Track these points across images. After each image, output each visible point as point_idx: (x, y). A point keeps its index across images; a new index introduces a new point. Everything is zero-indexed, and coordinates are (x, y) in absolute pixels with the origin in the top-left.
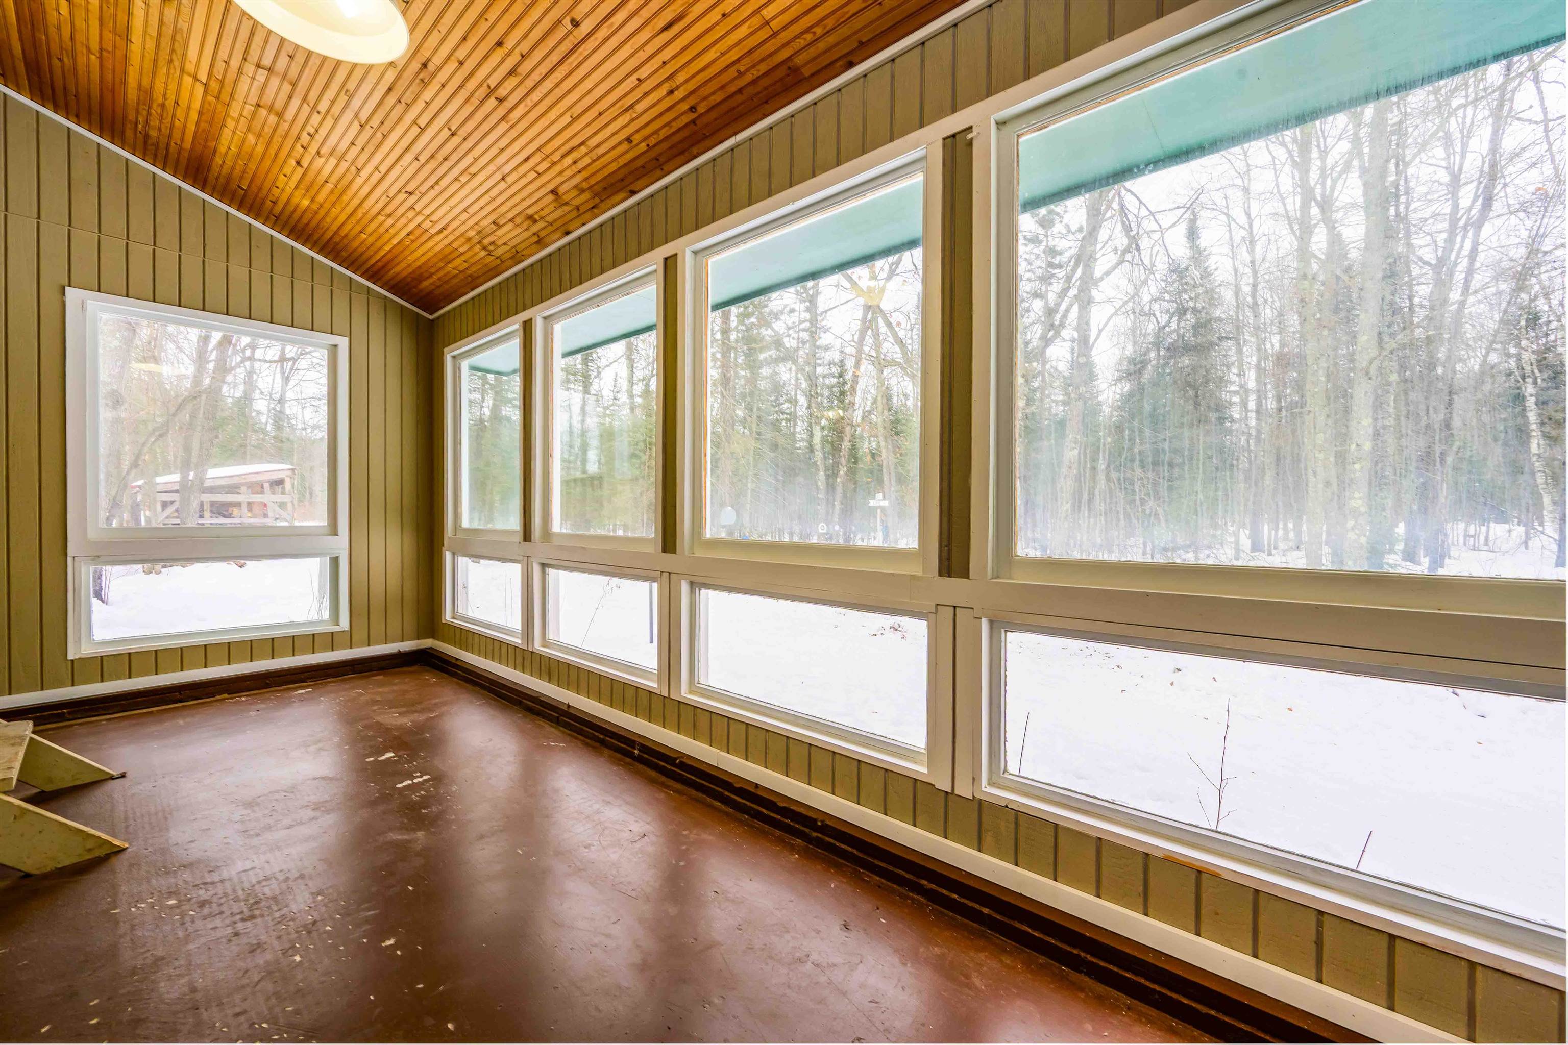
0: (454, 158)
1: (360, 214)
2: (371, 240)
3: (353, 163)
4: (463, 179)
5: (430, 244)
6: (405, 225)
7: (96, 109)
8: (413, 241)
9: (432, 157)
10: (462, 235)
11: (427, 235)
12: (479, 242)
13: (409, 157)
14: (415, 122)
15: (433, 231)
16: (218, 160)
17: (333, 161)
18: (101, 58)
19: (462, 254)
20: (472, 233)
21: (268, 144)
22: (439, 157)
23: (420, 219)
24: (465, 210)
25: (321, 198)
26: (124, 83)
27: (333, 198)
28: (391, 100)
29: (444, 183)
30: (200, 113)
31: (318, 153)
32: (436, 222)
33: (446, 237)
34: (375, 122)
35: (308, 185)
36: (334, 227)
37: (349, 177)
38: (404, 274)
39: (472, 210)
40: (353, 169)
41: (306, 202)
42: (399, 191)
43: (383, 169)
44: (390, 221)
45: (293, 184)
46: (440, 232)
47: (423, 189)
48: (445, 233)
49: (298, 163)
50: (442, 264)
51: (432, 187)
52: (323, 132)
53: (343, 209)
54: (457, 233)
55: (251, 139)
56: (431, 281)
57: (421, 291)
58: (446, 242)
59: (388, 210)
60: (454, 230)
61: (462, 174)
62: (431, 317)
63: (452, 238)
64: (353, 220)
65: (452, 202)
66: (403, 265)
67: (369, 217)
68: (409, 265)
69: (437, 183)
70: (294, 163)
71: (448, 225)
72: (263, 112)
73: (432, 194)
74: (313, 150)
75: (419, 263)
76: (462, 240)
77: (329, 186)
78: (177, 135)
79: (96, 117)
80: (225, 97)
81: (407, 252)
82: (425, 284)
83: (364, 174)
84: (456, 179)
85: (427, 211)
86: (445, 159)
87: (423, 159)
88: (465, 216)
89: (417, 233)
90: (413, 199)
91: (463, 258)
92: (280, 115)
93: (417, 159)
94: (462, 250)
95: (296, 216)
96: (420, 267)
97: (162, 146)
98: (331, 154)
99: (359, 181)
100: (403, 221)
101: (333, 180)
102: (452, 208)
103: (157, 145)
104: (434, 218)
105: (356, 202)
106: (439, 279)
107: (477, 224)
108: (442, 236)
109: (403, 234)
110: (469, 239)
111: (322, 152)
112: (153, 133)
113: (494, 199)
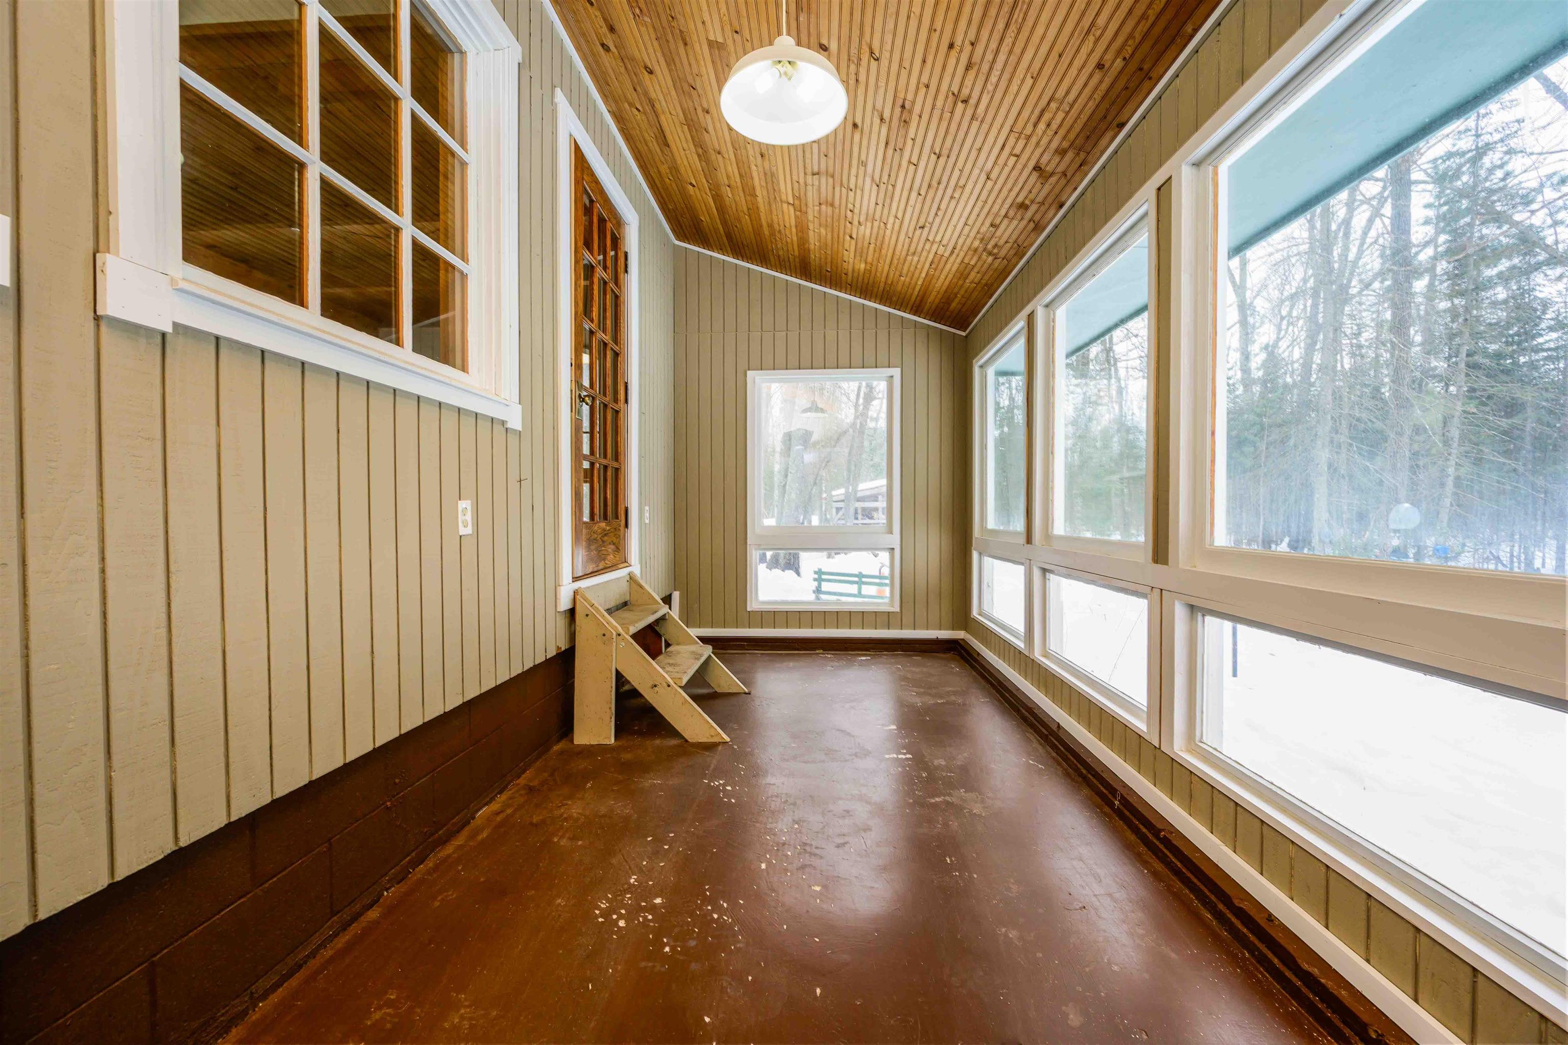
0: (945, 179)
1: (895, 261)
2: (908, 280)
3: (880, 221)
4: (957, 195)
5: (948, 266)
6: (927, 257)
7: (756, 250)
8: (935, 269)
9: (929, 186)
10: (969, 248)
11: (944, 259)
12: (985, 250)
13: (914, 194)
14: (910, 162)
15: (947, 254)
16: (812, 256)
17: (869, 224)
18: (750, 216)
19: (974, 266)
20: (976, 243)
21: (833, 231)
22: (934, 183)
23: (935, 247)
24: (966, 224)
25: (869, 259)
26: (761, 226)
27: (877, 255)
28: (890, 151)
29: (943, 207)
30: (796, 227)
31: (859, 222)
32: (947, 244)
33: (958, 256)
34: (885, 179)
35: (860, 253)
36: (883, 280)
37: (881, 232)
38: (937, 301)
39: (970, 222)
40: (882, 224)
41: (863, 266)
42: (915, 229)
43: (900, 215)
44: (916, 259)
45: (852, 255)
46: (952, 252)
47: (930, 219)
48: (956, 251)
49: (851, 237)
50: (961, 282)
51: (936, 214)
52: (858, 205)
53: (885, 262)
54: (965, 248)
55: (823, 231)
56: (957, 300)
57: (952, 312)
58: (959, 260)
59: (912, 250)
60: (962, 246)
61: (954, 190)
62: (964, 334)
63: (962, 254)
64: (893, 268)
65: (953, 222)
66: (934, 293)
67: (902, 261)
68: (938, 292)
69: (939, 209)
70: (848, 238)
71: (956, 243)
72: (823, 207)
73: (938, 220)
74: (856, 223)
75: (944, 288)
76: (971, 253)
77: (872, 246)
78: (790, 248)
79: (757, 256)
80: (804, 209)
81: (934, 281)
82: (954, 305)
83: (889, 226)
84: (952, 197)
85: (938, 239)
86: (939, 183)
87: (923, 192)
88: (967, 228)
89: (936, 261)
90: (926, 230)
91: (976, 270)
92: (832, 205)
93: (919, 194)
94: (972, 263)
95: (860, 279)
96: (946, 291)
97: (786, 259)
98: (867, 220)
99: (888, 232)
100: (924, 254)
101: (873, 241)
102: (955, 226)
103: (784, 260)
104: (944, 242)
105: (891, 251)
106: (963, 297)
107: (978, 232)
108: (954, 256)
109: (927, 265)
110: (976, 250)
111: (861, 220)
112: (781, 253)
113: (986, 202)
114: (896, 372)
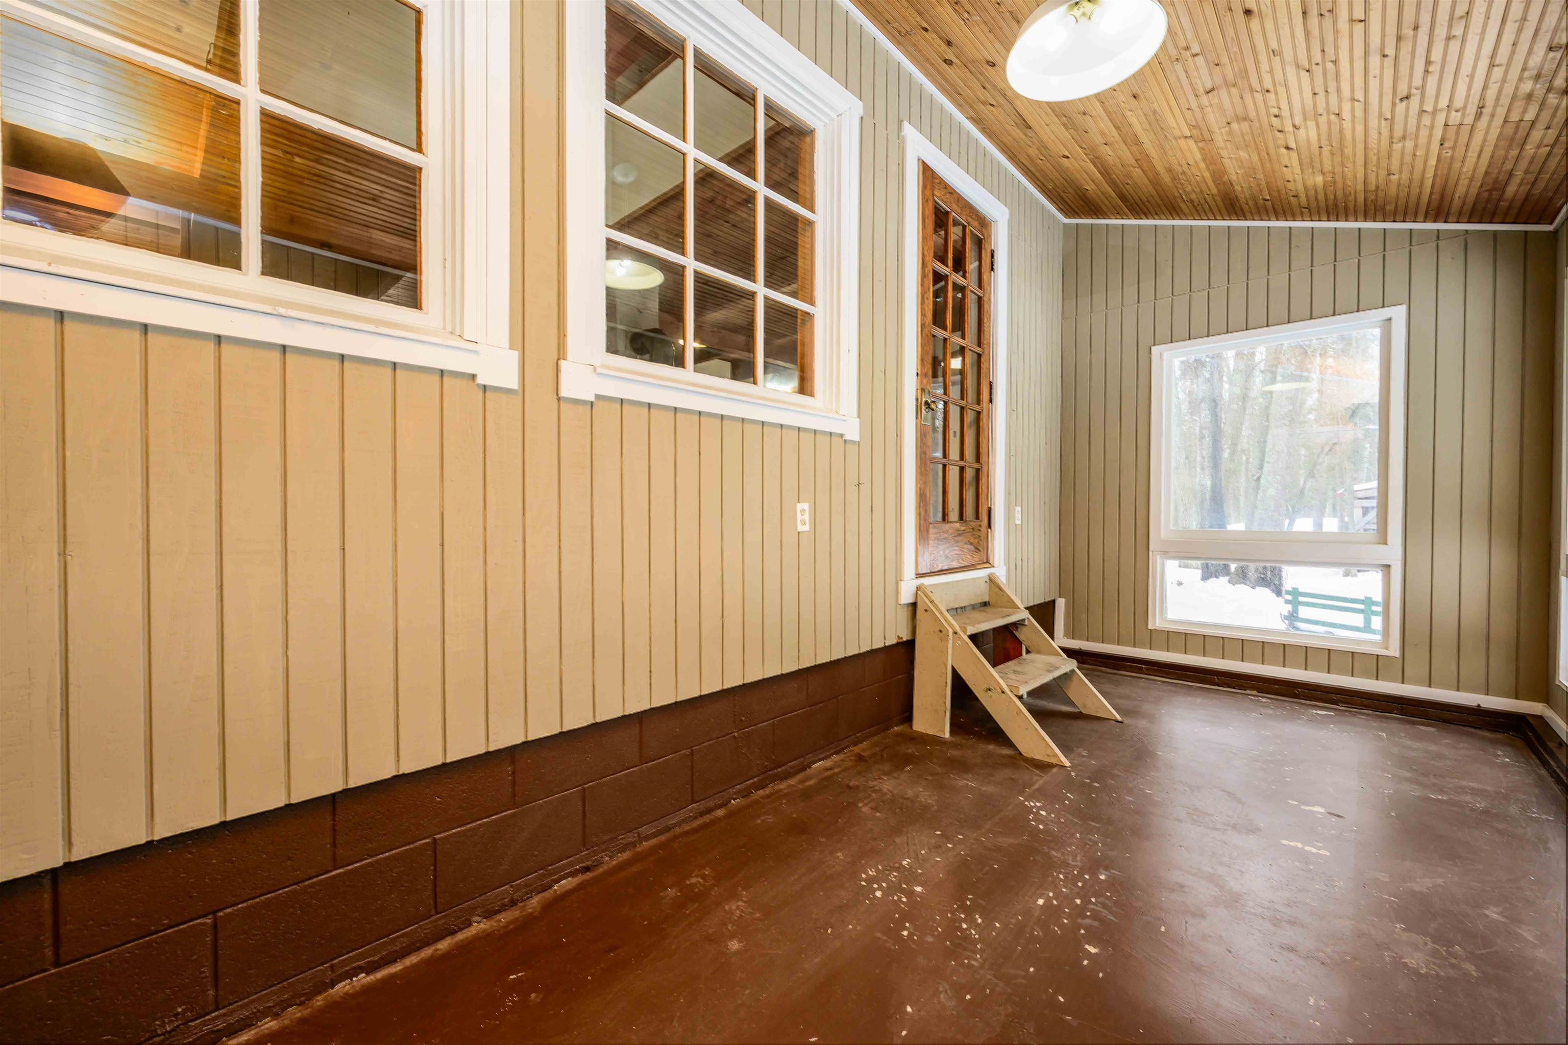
0: (1425, 19)
1: (1373, 158)
2: (1405, 176)
3: (1328, 112)
4: (1458, 31)
5: (1478, 138)
6: (1430, 136)
7: (1160, 202)
8: (1453, 148)
9: (1399, 39)
10: (1514, 98)
11: (1465, 130)
12: (1549, 90)
13: (1375, 60)
14: (1352, 21)
15: (1469, 120)
16: (1237, 188)
17: (1311, 124)
18: (1140, 167)
19: (1533, 123)
20: (1527, 87)
21: (1257, 149)
22: (1408, 32)
23: (1441, 118)
24: (1492, 65)
25: (1328, 167)
26: (1158, 174)
27: (1338, 159)
28: (1314, 20)
29: (1436, 56)
30: (1204, 160)
31: (1295, 126)
32: (1465, 107)
33: (1493, 116)
34: (1318, 57)
35: (1308, 163)
36: (1360, 187)
37: (1335, 128)
38: (1474, 191)
39: (1502, 57)
40: (1333, 117)
41: (1319, 179)
42: (1394, 105)
43: (1359, 95)
44: (1409, 144)
45: (1298, 170)
46: (1479, 115)
47: (1417, 81)
48: (1487, 111)
49: (1287, 148)
50: (1514, 153)
51: (1427, 71)
52: (1284, 106)
53: (1354, 162)
54: (1505, 101)
55: (1243, 154)
56: (1516, 180)
57: (1512, 201)
58: (1499, 121)
59: (1398, 133)
60: (1498, 99)
61: (1450, 26)
62: (1550, 228)
63: (1501, 112)
64: (1372, 167)
65: (1466, 68)
66: (1464, 182)
67: (1384, 153)
68: (1472, 179)
69: (1428, 62)
70: (1284, 151)
71: (1482, 98)
72: (1235, 126)
73: (1432, 81)
74: (1289, 128)
75: (1482, 170)
76: (1520, 104)
77: (1326, 150)
78: (1204, 188)
79: (1163, 207)
80: (1207, 136)
81: (1457, 165)
82: (1511, 190)
83: (1346, 115)
84: (1449, 38)
85: (1443, 103)
86: (1416, 28)
87: (1390, 51)
88: (1498, 73)
89: (1451, 134)
90: (1415, 103)
91: (1540, 126)
92: (1245, 119)
93: (1384, 56)
94: (1530, 116)
95: (1321, 196)
96: (1487, 173)
97: (1203, 202)
98: (1305, 119)
99: (1347, 125)
100: (1424, 133)
101: (1324, 142)
102: (1472, 77)
103: (1200, 204)
104: (1459, 103)
105: (1360, 147)
106: (1527, 172)
107: (1524, 69)
108: (1485, 119)
109: (1435, 147)
110: (1530, 96)
111: (1297, 123)
112: (1193, 196)
113: (1524, 19)
114: (1398, 313)
